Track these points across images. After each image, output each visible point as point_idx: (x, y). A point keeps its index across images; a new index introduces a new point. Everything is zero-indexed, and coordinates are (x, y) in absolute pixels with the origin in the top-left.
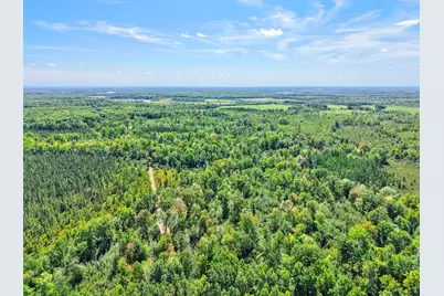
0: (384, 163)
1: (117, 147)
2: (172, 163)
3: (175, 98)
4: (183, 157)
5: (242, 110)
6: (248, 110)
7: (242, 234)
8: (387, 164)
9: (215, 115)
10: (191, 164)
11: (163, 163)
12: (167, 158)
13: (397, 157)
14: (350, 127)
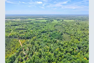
0: (62, 34)
1: (11, 35)
2: (24, 38)
3: (21, 18)
4: (26, 37)
5: (37, 22)
6: (38, 22)
7: (39, 53)
8: (63, 34)
9: (31, 24)
10: (28, 38)
11: (22, 38)
12: (22, 37)
13: (64, 33)
14: (57, 26)
